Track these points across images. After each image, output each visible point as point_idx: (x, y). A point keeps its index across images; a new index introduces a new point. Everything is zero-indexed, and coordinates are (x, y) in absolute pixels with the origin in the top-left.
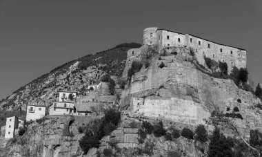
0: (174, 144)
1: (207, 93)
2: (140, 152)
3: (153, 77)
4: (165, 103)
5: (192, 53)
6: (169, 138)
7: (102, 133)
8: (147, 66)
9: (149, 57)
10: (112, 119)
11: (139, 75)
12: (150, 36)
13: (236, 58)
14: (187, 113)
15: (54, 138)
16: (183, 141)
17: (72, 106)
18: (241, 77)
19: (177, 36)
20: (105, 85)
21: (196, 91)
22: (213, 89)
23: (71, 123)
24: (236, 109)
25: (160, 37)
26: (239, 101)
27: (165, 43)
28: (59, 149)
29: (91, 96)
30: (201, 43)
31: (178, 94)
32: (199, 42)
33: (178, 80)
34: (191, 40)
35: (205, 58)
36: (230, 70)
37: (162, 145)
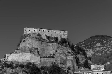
4: (17, 55)
5: (39, 35)
12: (25, 31)
14: (26, 58)
16: (18, 69)
19: (34, 29)
24: (54, 55)
26: (56, 51)
27: (28, 33)
30: (45, 31)
32: (44, 31)
33: (28, 46)
34: (39, 30)
35: (46, 36)
36: (59, 39)
37: (9, 71)
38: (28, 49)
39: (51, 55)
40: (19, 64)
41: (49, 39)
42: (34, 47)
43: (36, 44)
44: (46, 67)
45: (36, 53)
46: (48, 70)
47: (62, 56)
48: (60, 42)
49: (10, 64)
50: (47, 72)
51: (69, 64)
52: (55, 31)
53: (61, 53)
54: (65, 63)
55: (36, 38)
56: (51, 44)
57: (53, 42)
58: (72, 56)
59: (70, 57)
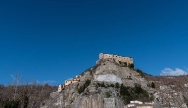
0: (108, 90)
1: (120, 72)
2: (96, 93)
3: (102, 68)
4: (105, 76)
5: (114, 60)
6: (106, 88)
7: (85, 88)
8: (100, 65)
9: (100, 62)
10: (88, 83)
11: (98, 68)
12: (101, 56)
13: (129, 60)
14: (112, 79)
15: (72, 90)
16: (111, 88)
17: (78, 80)
18: (132, 66)
19: (109, 55)
20: (89, 72)
21: (116, 72)
22: (122, 71)
23: (78, 85)
24: (130, 77)
25: (104, 56)
26: (131, 74)
27: (105, 57)
28: (74, 94)
29: (85, 76)
30: (117, 57)
31: (109, 73)
33: (110, 69)
34: (114, 56)
35: (119, 61)
37: (104, 90)
38: (111, 72)
39: (127, 77)
40: (110, 84)
41: (121, 64)
42: (114, 69)
44: (130, 87)
46: (132, 90)
47: (136, 78)
48: (129, 66)
49: (102, 84)
52: (124, 57)
55: (113, 62)
57: (124, 66)
59: (142, 80)
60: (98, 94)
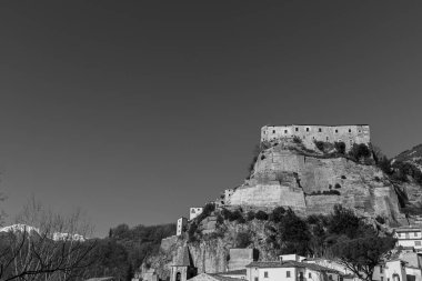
2: (215, 236)
4: (250, 190)
5: (297, 141)
14: (271, 196)
16: (255, 223)
19: (284, 128)
24: (338, 186)
26: (344, 177)
27: (271, 137)
30: (310, 129)
32: (308, 129)
33: (273, 168)
34: (297, 129)
35: (315, 142)
36: (348, 148)
37: (234, 228)
38: (274, 177)
39: (330, 187)
40: (256, 212)
41: (321, 149)
42: (286, 169)
43: (292, 163)
44: (321, 217)
45: (295, 185)
46: (326, 224)
47: (359, 188)
48: (350, 153)
49: (237, 213)
50: (325, 229)
51: (380, 208)
52: (335, 128)
53: (357, 183)
54: (368, 205)
55: (291, 149)
56: (328, 161)
57: (333, 156)
58: (387, 189)
59: (381, 192)
60: (220, 240)
